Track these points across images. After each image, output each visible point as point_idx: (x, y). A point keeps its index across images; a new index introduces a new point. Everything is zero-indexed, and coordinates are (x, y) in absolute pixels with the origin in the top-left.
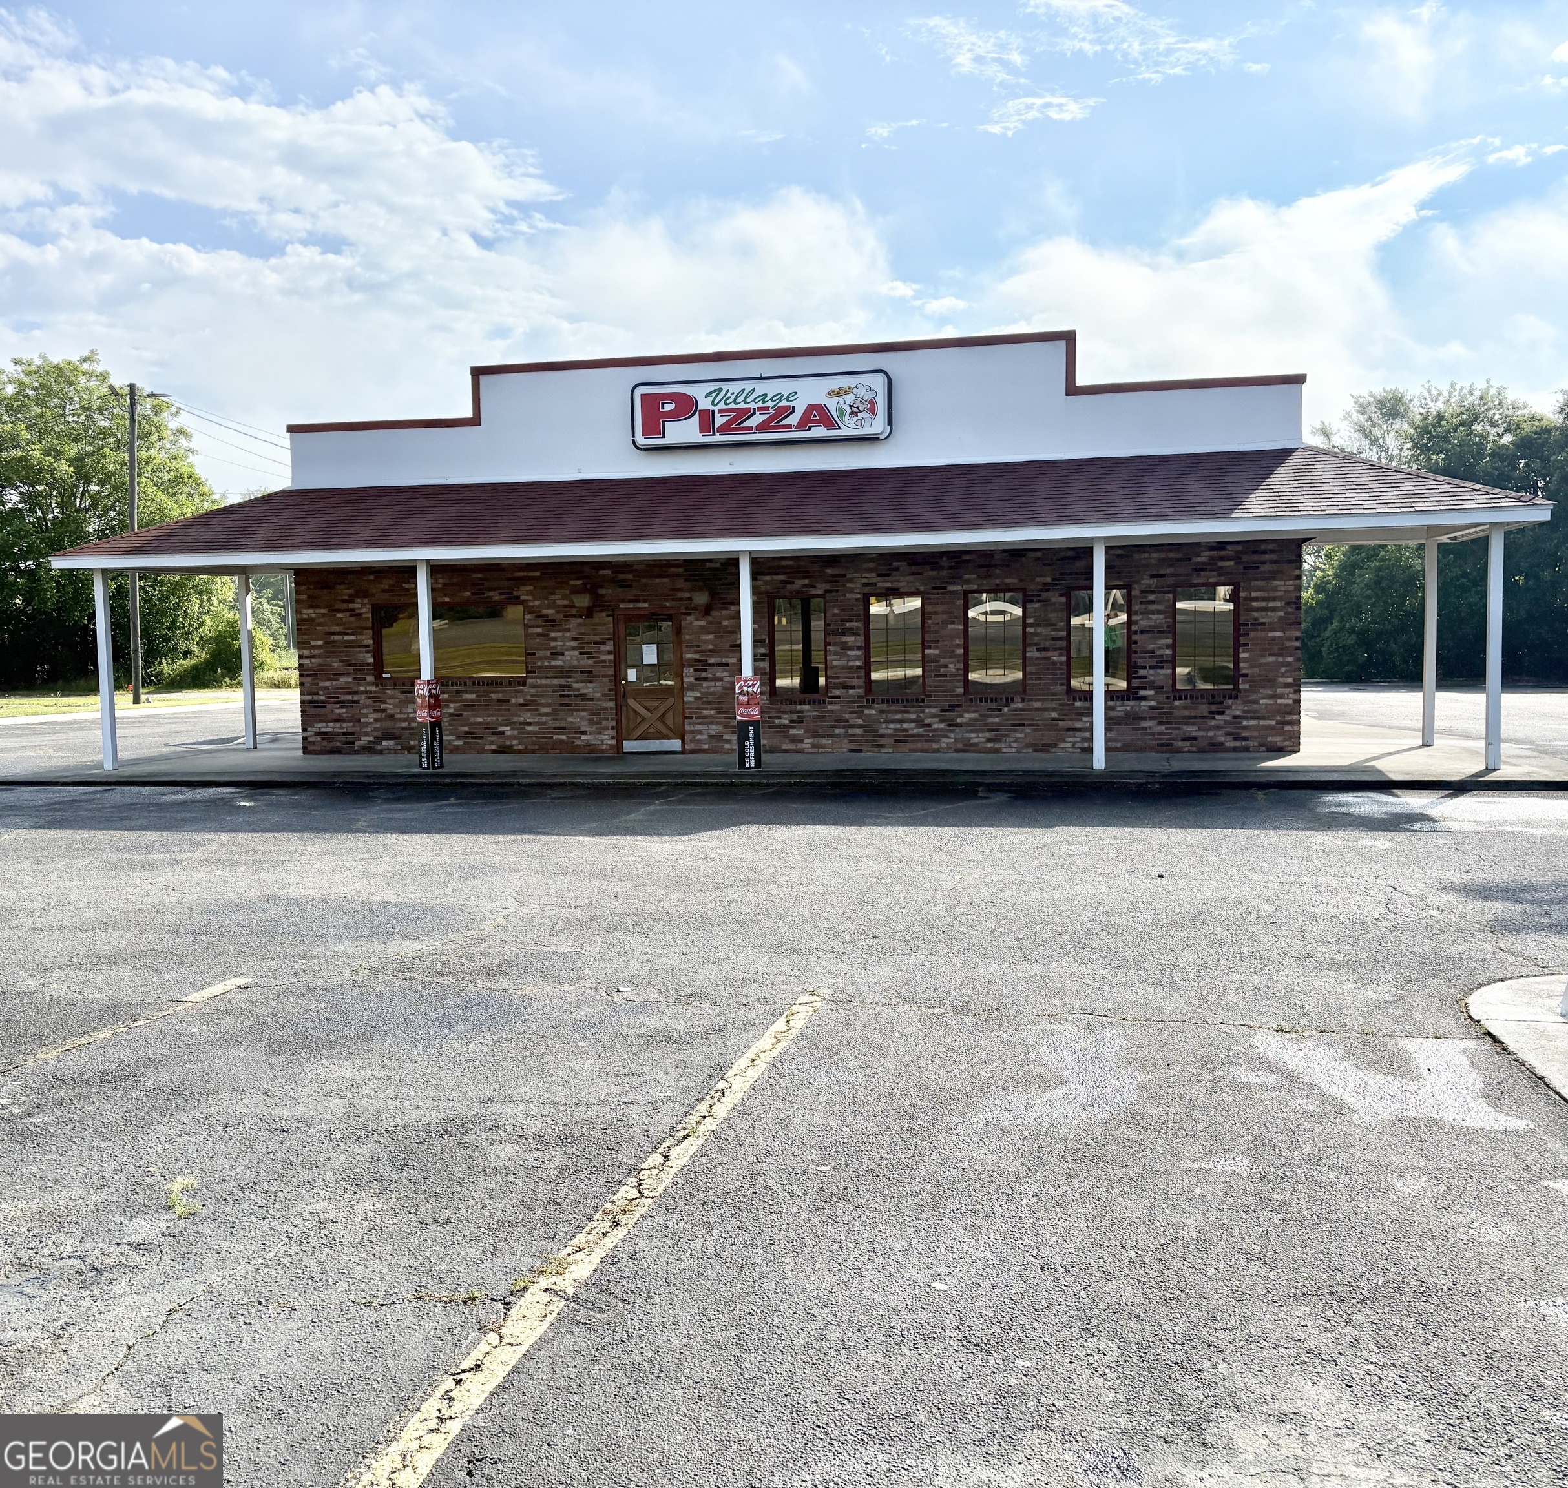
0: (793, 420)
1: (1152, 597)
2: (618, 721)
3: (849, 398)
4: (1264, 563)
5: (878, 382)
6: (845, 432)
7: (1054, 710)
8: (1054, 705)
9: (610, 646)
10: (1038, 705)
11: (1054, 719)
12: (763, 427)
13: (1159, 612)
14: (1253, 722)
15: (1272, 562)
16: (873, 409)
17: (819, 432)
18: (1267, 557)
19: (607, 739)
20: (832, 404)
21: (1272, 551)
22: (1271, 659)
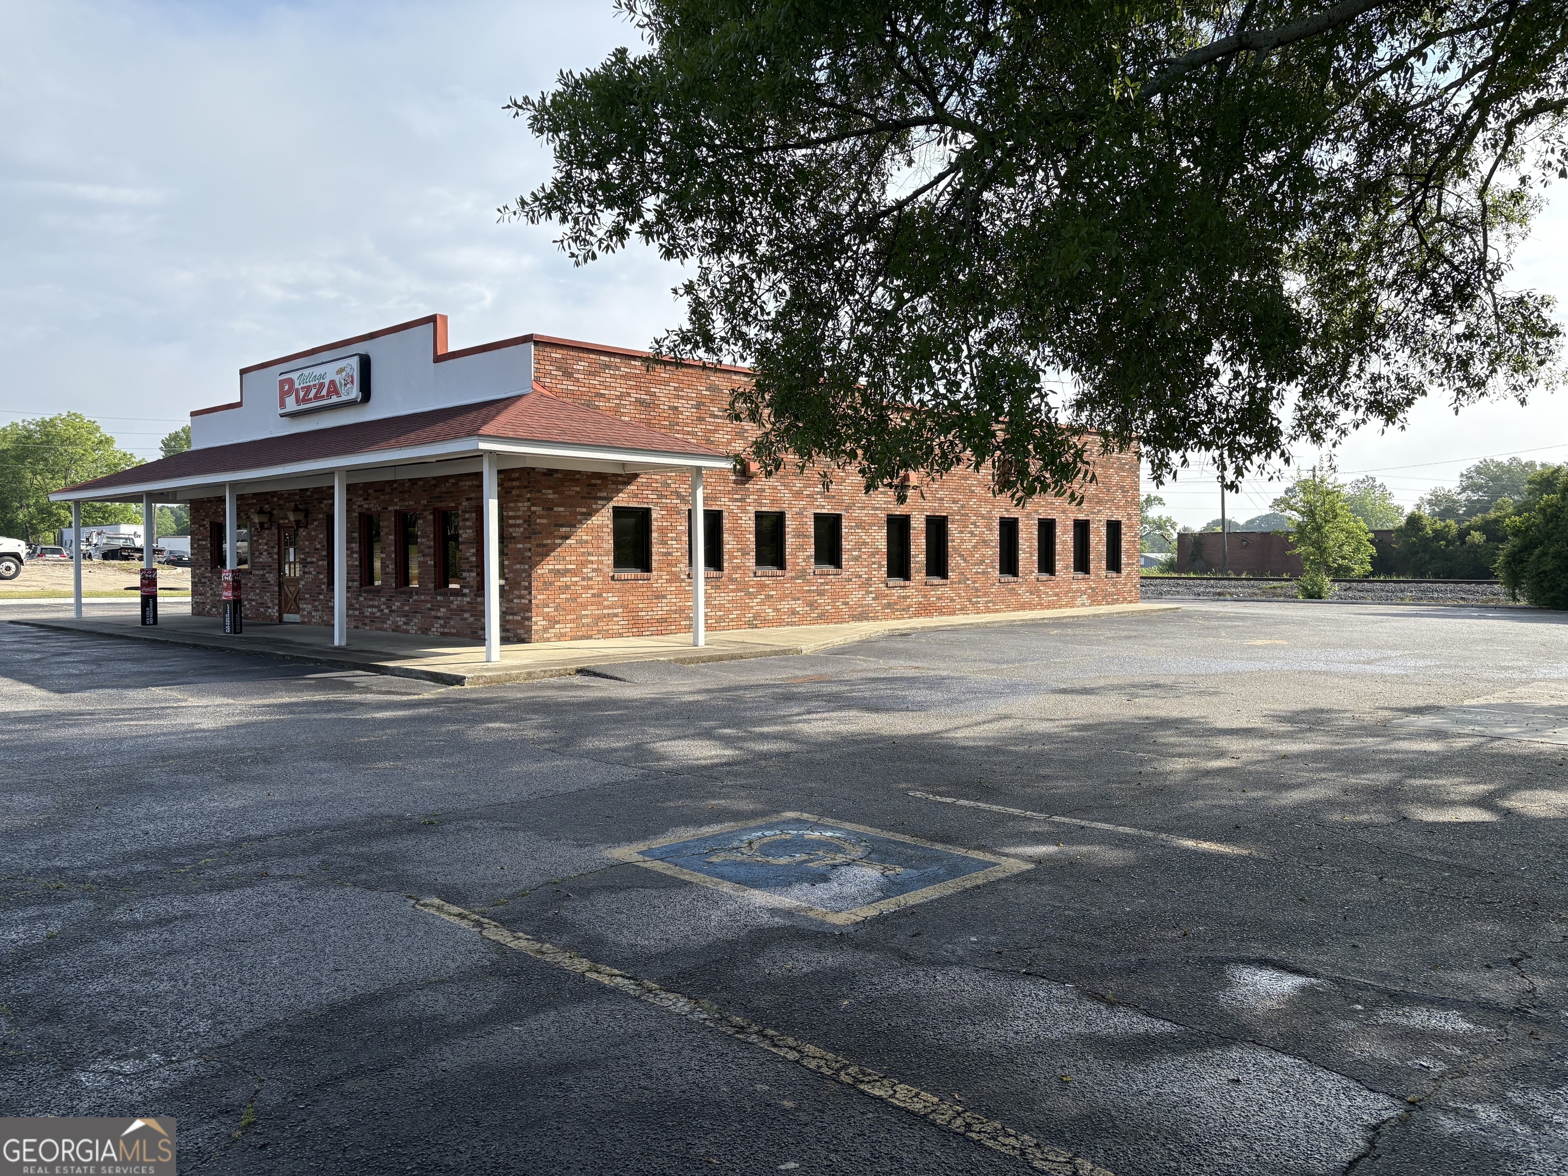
0: (324, 392)
1: (467, 516)
2: (280, 601)
3: (344, 374)
4: (513, 488)
5: (355, 362)
6: (344, 398)
7: (427, 602)
8: (428, 598)
9: (276, 550)
10: (423, 597)
11: (429, 609)
12: (317, 397)
13: (470, 528)
14: (511, 617)
15: (518, 487)
16: (352, 382)
17: (334, 399)
18: (515, 483)
19: (274, 612)
20: (337, 378)
21: (517, 479)
22: (518, 566)
